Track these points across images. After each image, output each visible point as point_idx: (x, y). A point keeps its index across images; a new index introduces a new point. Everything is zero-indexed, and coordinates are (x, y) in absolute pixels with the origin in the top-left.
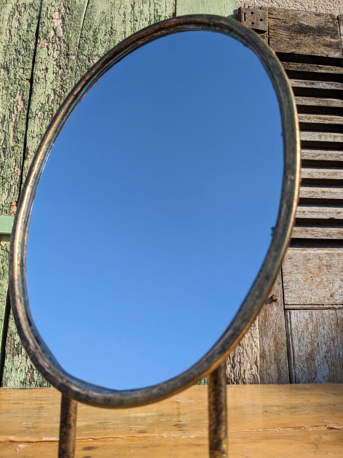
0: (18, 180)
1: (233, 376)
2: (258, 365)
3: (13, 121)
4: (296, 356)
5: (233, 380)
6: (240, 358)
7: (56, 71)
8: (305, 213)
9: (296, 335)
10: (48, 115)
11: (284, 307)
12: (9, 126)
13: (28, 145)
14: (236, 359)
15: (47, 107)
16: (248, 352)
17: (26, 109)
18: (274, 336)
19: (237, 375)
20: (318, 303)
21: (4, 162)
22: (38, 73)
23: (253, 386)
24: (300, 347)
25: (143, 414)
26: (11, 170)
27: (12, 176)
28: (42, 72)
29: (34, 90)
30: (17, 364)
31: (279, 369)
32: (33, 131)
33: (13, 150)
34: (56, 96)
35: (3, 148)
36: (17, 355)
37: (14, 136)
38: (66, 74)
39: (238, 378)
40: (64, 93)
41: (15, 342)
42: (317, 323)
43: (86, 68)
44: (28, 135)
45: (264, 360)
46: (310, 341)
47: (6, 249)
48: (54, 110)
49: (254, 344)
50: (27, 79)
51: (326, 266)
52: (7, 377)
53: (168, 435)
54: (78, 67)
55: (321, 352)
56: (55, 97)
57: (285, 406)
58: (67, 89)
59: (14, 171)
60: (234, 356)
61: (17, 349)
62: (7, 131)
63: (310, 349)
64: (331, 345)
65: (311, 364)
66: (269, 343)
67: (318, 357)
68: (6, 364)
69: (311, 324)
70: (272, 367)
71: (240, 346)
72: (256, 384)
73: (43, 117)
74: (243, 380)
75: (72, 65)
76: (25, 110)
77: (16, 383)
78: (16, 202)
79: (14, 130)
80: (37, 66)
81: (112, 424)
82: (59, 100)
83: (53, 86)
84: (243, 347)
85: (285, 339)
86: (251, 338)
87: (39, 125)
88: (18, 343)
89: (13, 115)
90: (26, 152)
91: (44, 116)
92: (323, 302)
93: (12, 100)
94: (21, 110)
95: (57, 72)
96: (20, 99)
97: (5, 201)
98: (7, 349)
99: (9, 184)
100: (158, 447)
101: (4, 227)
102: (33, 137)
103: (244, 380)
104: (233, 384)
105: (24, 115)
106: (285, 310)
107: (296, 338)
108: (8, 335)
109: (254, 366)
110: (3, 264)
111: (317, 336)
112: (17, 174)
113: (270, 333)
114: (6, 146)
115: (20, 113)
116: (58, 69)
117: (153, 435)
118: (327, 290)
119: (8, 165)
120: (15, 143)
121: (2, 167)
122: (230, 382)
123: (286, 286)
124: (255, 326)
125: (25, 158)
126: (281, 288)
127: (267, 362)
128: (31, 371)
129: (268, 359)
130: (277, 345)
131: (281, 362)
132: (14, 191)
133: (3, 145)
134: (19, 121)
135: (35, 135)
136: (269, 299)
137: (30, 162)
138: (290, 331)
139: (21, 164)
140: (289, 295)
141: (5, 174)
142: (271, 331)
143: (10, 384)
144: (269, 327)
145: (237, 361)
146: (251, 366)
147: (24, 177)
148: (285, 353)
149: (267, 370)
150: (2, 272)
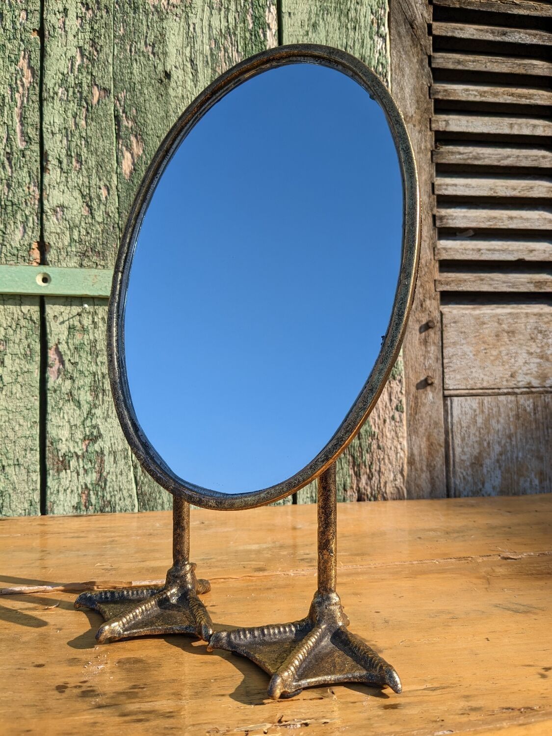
0: (37, 206)
1: (369, 490)
2: (405, 473)
3: (19, 105)
4: (457, 460)
5: (370, 495)
6: (380, 466)
7: (81, 13)
8: (482, 251)
9: (459, 431)
10: (74, 93)
11: (443, 393)
12: (12, 114)
13: (46, 147)
14: (374, 467)
15: (71, 80)
16: (391, 458)
17: (37, 84)
18: (427, 434)
19: (376, 489)
20: (492, 387)
21: (11, 177)
22: (52, 19)
23: (398, 502)
24: (463, 448)
25: (254, 545)
26: (23, 190)
27: (26, 200)
28: (59, 16)
29: (48, 49)
30: (65, 483)
31: (432, 478)
32: (52, 122)
33: (24, 156)
34: (85, 60)
35: (7, 153)
36: (64, 471)
37: (22, 132)
38: (98, 18)
39: (376, 492)
40: (98, 54)
41: (60, 453)
42: (489, 415)
43: (131, 7)
44: (44, 130)
45: (413, 467)
46: (478, 439)
47: (31, 317)
48: (83, 85)
49: (399, 447)
50: (34, 30)
51: (508, 332)
52: (52, 500)
53: (295, 572)
54: (117, 6)
55: (492, 455)
56: (82, 61)
57: (444, 530)
58: (101, 46)
59: (29, 192)
60: (372, 463)
61: (62, 462)
62: (11, 123)
63: (478, 451)
64: (507, 445)
65: (477, 471)
66: (422, 443)
67: (488, 462)
68: (49, 484)
69: (481, 416)
70: (424, 476)
71: (380, 449)
72: (402, 500)
73: (67, 98)
74: (383, 495)
75: (108, 3)
76: (35, 85)
77: (66, 508)
78: (37, 242)
79: (21, 121)
80: (49, 6)
81: (218, 561)
82: (90, 66)
83: (78, 42)
84: (384, 451)
85: (442, 438)
86: (396, 438)
87: (61, 112)
88: (64, 454)
89: (17, 95)
90: (44, 158)
91: (68, 95)
92: (499, 386)
93: (13, 68)
94: (29, 85)
95: (84, 15)
96: (26, 65)
97: (20, 242)
98: (49, 464)
99: (24, 214)
100: (285, 588)
101: (25, 284)
102: (53, 134)
103: (385, 495)
104: (370, 500)
105: (35, 94)
106: (445, 397)
107: (459, 436)
108: (48, 443)
109: (399, 476)
110: (29, 340)
111: (488, 433)
112: (34, 196)
113: (422, 430)
114: (11, 149)
115: (28, 91)
116: (84, 10)
117: (275, 573)
118: (507, 367)
119: (19, 182)
120: (24, 143)
121: (9, 186)
122: (366, 498)
123: (447, 363)
124: (401, 421)
125: (43, 169)
126: (440, 366)
127: (416, 470)
128: (86, 492)
129: (418, 466)
130: (431, 445)
131: (436, 469)
132: (32, 226)
133: (7, 148)
134: (28, 104)
135: (56, 130)
136: (421, 382)
137: (53, 175)
138: (450, 427)
139: (39, 180)
140: (452, 376)
141: (16, 197)
142: (424, 428)
143: (58, 510)
144: (421, 421)
145: (375, 470)
146: (395, 476)
147: (45, 202)
148: (442, 458)
149: (415, 480)
150: (28, 353)
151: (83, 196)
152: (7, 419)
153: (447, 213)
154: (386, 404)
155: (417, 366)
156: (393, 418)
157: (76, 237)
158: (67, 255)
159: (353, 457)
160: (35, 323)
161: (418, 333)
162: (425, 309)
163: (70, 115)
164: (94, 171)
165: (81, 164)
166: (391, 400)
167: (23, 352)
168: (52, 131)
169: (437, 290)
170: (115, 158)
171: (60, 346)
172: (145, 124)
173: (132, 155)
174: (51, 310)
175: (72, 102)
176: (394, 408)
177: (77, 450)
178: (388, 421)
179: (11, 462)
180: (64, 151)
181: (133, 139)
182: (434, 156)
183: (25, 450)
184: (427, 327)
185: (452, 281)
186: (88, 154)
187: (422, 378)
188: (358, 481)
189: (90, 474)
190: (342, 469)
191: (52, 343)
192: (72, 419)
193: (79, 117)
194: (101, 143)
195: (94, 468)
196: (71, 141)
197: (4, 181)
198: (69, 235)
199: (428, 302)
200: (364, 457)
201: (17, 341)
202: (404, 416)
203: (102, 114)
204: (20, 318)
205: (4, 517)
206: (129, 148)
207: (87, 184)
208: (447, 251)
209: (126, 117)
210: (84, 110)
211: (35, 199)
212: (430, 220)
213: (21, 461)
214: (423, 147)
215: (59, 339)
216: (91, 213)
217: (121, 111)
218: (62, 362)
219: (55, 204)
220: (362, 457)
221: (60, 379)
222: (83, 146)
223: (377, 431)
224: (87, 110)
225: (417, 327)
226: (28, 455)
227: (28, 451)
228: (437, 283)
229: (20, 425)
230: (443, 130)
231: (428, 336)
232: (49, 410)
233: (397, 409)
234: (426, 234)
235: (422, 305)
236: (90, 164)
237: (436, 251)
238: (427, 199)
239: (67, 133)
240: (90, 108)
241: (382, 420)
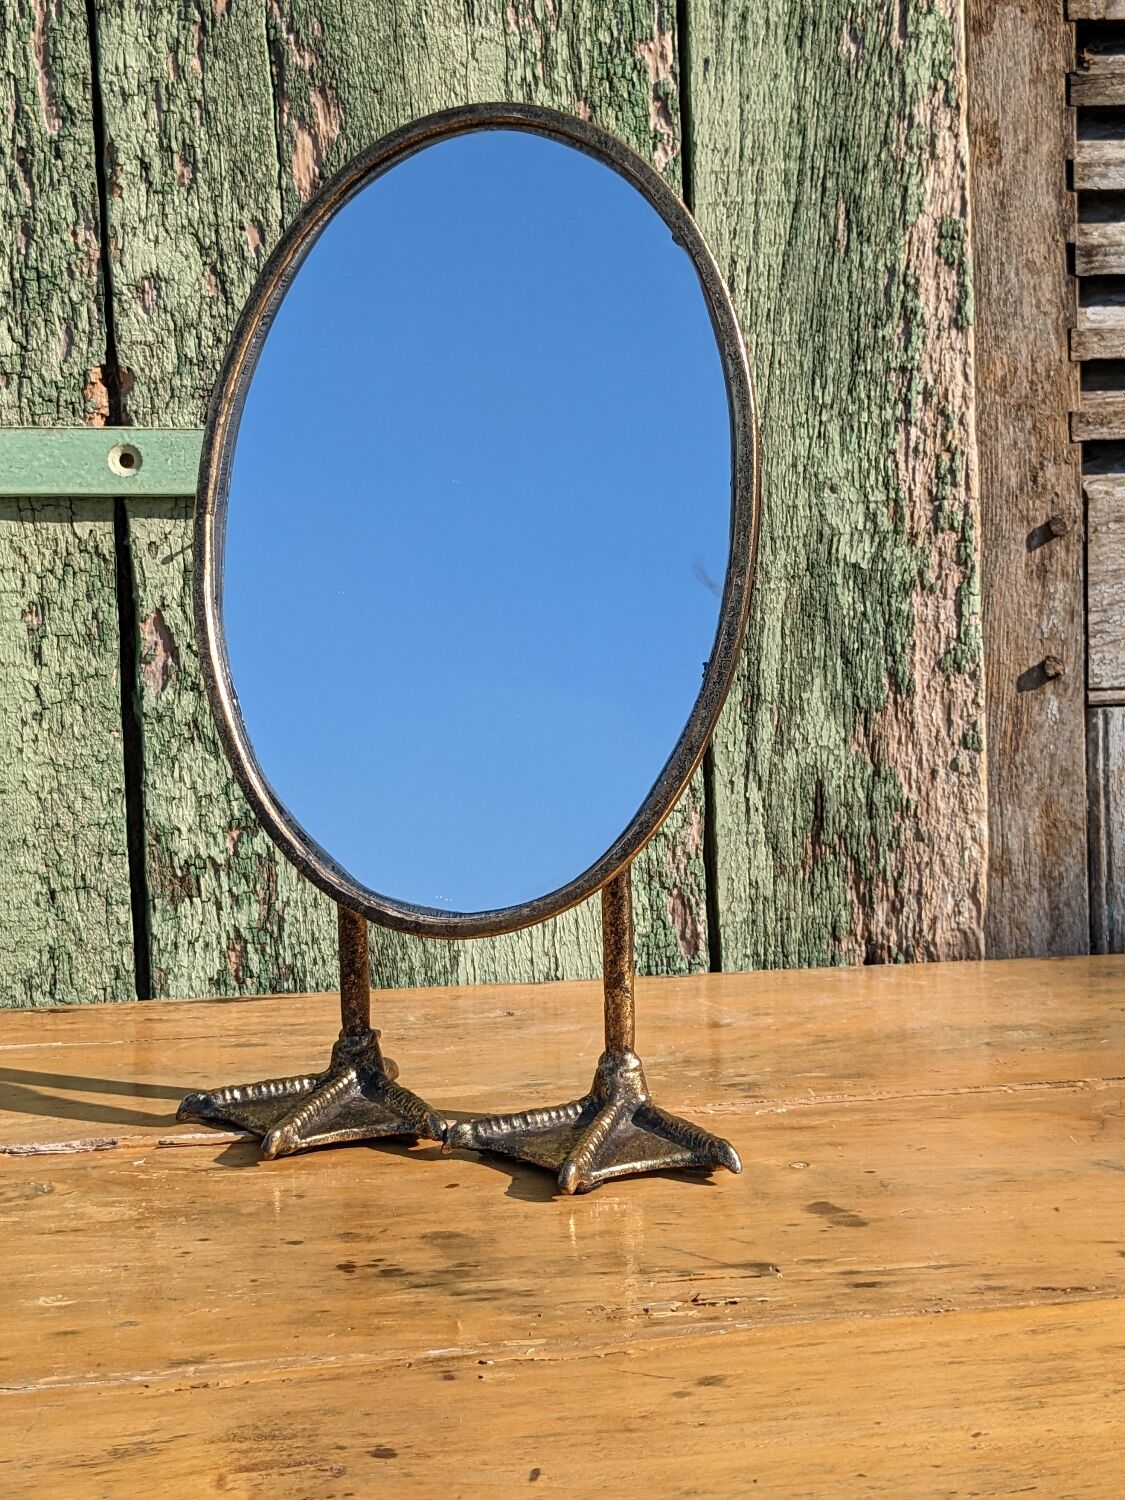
0: (95, 279)
1: (894, 937)
2: (983, 898)
3: (38, 24)
4: (1118, 861)
5: (895, 950)
6: (920, 882)
11: (1087, 696)
12: (24, 49)
13: (111, 131)
14: (906, 884)
16: (948, 861)
18: (1043, 799)
19: (910, 934)
21: (33, 208)
23: (961, 966)
26: (62, 241)
27: (69, 264)
30: (191, 925)
31: (1054, 907)
32: (121, 66)
33: (59, 156)
35: (20, 149)
36: (187, 900)
37: (51, 95)
39: (911, 942)
41: (176, 859)
44: (104, 87)
45: (1006, 880)
47: (97, 547)
49: (968, 834)
52: (163, 967)
57: (1046, 1028)
59: (76, 244)
60: (900, 874)
61: (182, 880)
62: (23, 73)
66: (1026, 825)
68: (155, 930)
70: (1033, 900)
71: (923, 840)
72: (973, 959)
74: (927, 949)
77: (196, 983)
78: (101, 366)
79: (45, 64)
84: (931, 844)
85: (1081, 809)
86: (961, 814)
87: (141, 40)
88: (186, 862)
90: (107, 159)
97: (61, 369)
98: (152, 884)
99: (66, 300)
101: (83, 473)
102: (125, 96)
103: (932, 949)
104: (896, 961)
106: (1089, 708)
108: (149, 838)
109: (968, 903)
110: (95, 602)
112: (87, 254)
113: (1030, 789)
114: (29, 138)
119: (51, 222)
120: (57, 123)
121: (28, 232)
122: (885, 955)
123: (1097, 623)
124: (975, 772)
125: (105, 186)
126: (1080, 630)
127: (1015, 887)
128: (238, 947)
129: (1020, 877)
130: (1051, 827)
131: (1066, 884)
132: (87, 328)
133: (18, 136)
134: (60, 22)
135: (132, 86)
136: (1031, 670)
137: (129, 203)
138: (1102, 782)
139: (98, 213)
140: (1109, 656)
141: (46, 260)
142: (1035, 784)
143: (178, 988)
144: (1028, 768)
145: (910, 890)
146: (957, 905)
147: (116, 269)
148: (1079, 858)
149: (1012, 910)
150: (94, 630)
151: (202, 248)
152: (55, 785)
153: (1104, 235)
154: (938, 732)
155: (1021, 631)
156: (954, 766)
157: (191, 351)
158: (172, 396)
159: (856, 860)
160: (105, 560)
161: (1025, 551)
162: (1044, 487)
163: (162, 44)
164: (226, 185)
165: (195, 170)
166: (949, 722)
167: (82, 629)
168: (122, 88)
169: (1076, 439)
170: (275, 150)
171: (166, 614)
172: (344, 61)
173: (315, 139)
174: (142, 530)
175: (165, 12)
176: (956, 741)
177: (214, 852)
178: (942, 772)
179: (69, 883)
180: (153, 139)
181: (315, 98)
182: (1073, 89)
183: (100, 855)
184: (1046, 534)
185: (1116, 413)
186: (210, 143)
187: (1033, 663)
188: (869, 915)
189: (245, 907)
190: (829, 888)
191: (148, 606)
192: (199, 781)
193: (186, 49)
194: (240, 115)
195: (255, 892)
196: (169, 110)
197: (17, 221)
198: (173, 348)
199: (1050, 470)
200: (882, 860)
201: (68, 604)
202: (983, 759)
203: (239, 40)
204: (71, 549)
205: (59, 1006)
206: (307, 124)
207: (212, 217)
208: (1103, 339)
209: (296, 42)
210: (194, 29)
211: (90, 260)
212: (1061, 258)
213: (91, 879)
214: (1045, 67)
215: (163, 598)
216: (224, 291)
217: (284, 28)
218: (172, 651)
219: (139, 273)
220: (878, 861)
221: (169, 690)
222: (198, 123)
223: (914, 796)
224: (203, 29)
225: (1022, 534)
226: (107, 866)
227: (106, 857)
228: (1075, 419)
229: (84, 798)
230: (1101, 16)
231: (1051, 557)
232: (149, 761)
233: (964, 743)
234: (1048, 296)
235: (1035, 480)
236: (216, 169)
237: (1075, 339)
238: (1054, 203)
239: (159, 94)
240: (209, 24)
241: (928, 771)
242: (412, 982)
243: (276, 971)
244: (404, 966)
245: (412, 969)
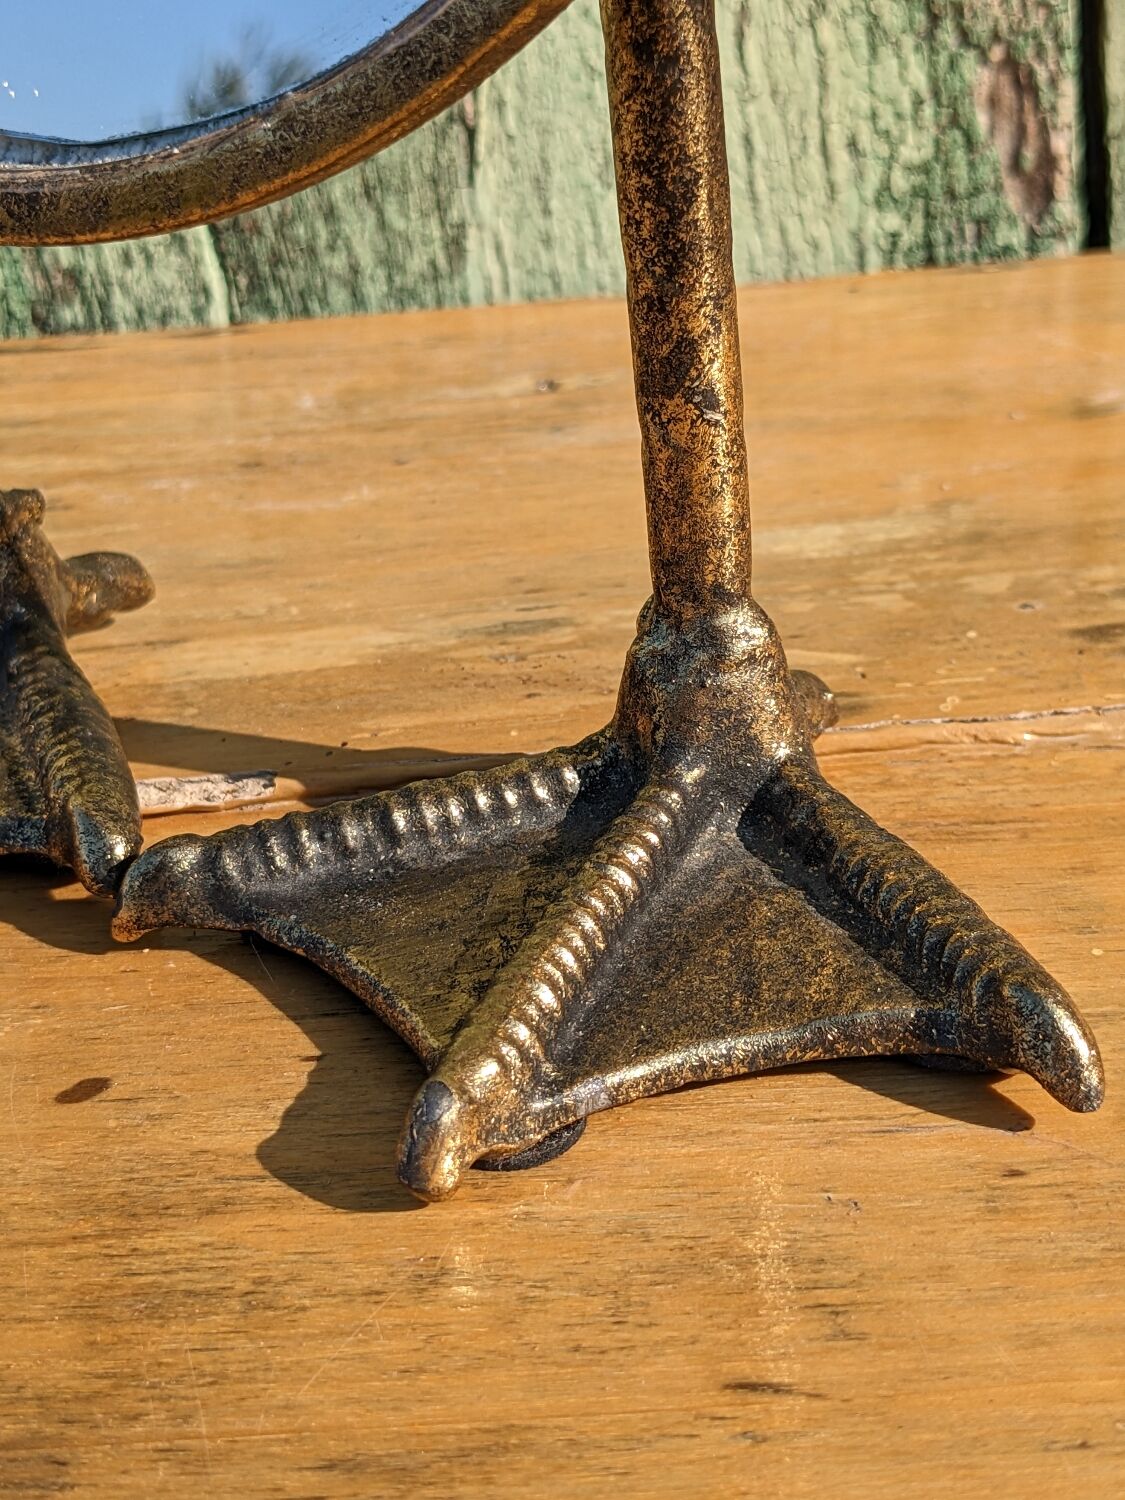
242: (358, 300)
243: (41, 284)
244: (337, 263)
245: (355, 270)
